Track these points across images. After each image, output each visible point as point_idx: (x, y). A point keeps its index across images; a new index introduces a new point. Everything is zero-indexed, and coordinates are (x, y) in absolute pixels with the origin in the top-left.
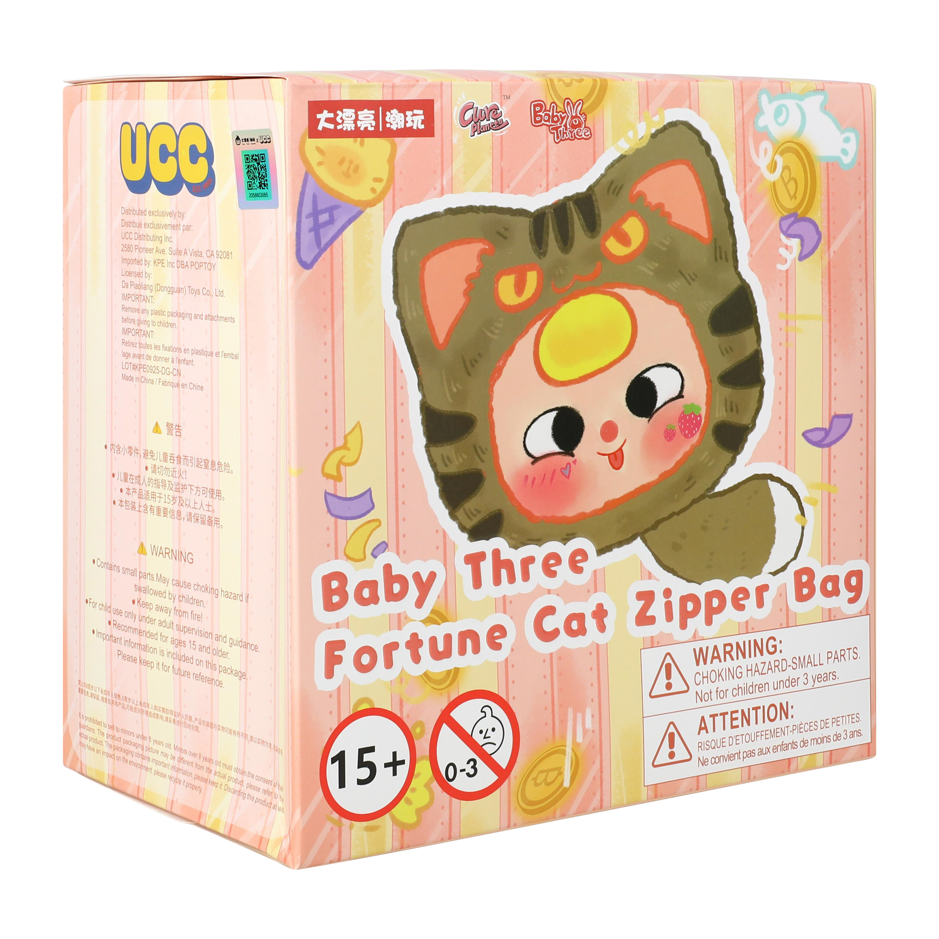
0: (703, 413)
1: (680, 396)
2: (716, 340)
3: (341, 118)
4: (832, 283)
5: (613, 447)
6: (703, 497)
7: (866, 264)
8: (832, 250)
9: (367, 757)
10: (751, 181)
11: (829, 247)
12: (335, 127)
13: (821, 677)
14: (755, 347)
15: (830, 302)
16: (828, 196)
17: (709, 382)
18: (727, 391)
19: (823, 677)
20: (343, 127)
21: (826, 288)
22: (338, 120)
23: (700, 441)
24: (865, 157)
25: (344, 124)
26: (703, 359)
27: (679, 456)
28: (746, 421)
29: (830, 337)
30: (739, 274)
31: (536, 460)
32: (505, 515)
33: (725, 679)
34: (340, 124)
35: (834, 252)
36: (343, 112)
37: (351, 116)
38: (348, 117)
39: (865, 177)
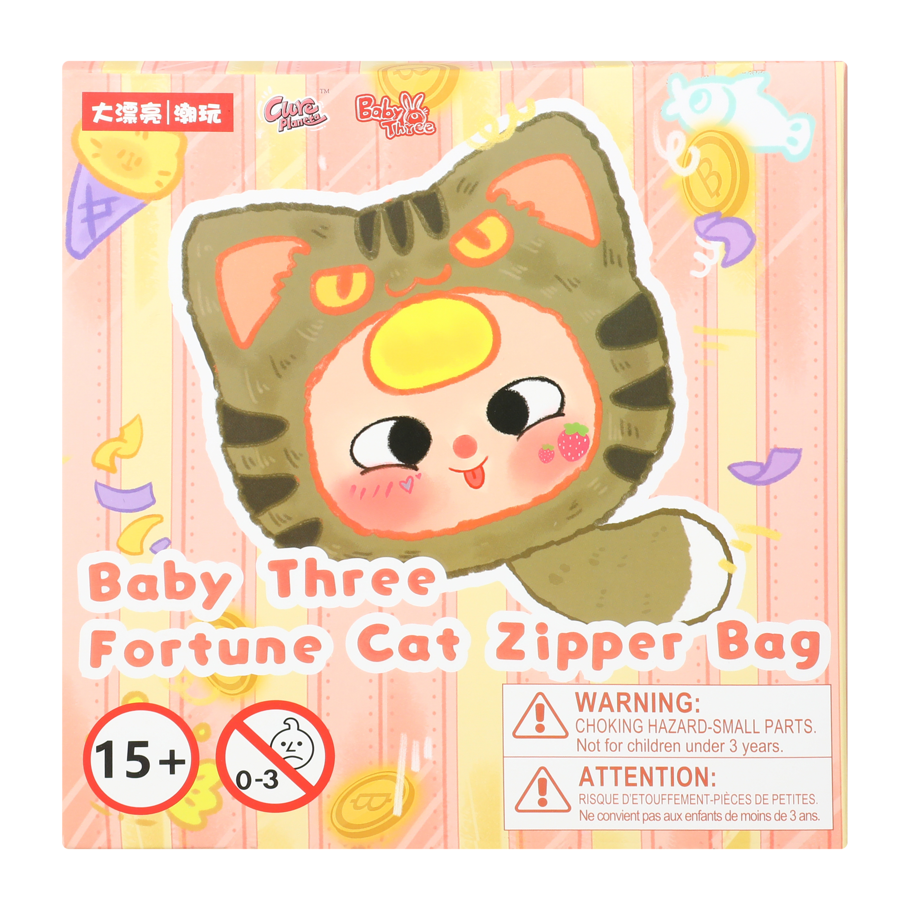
0: (591, 433)
1: (560, 413)
2: (606, 354)
3: (121, 111)
4: (771, 295)
5: (471, 463)
6: (591, 528)
7: (825, 272)
8: (771, 255)
9: (138, 751)
10: (655, 176)
11: (767, 252)
12: (114, 120)
13: (757, 747)
14: (661, 364)
15: (767, 316)
16: (767, 194)
17: (598, 400)
18: (624, 412)
19: (759, 747)
20: (124, 120)
21: (762, 300)
22: (118, 112)
23: (587, 466)
24: (824, 147)
25: (124, 117)
26: (590, 375)
27: (559, 480)
28: (650, 446)
29: (768, 356)
30: (638, 282)
31: (366, 470)
32: (324, 525)
33: (618, 730)
34: (119, 117)
35: (775, 258)
36: (123, 105)
37: (133, 110)
38: (129, 110)
39: (824, 169)
